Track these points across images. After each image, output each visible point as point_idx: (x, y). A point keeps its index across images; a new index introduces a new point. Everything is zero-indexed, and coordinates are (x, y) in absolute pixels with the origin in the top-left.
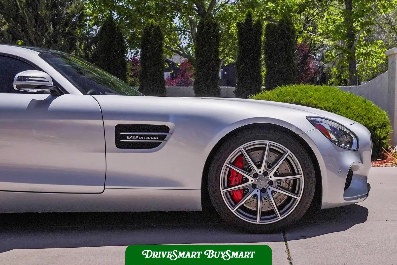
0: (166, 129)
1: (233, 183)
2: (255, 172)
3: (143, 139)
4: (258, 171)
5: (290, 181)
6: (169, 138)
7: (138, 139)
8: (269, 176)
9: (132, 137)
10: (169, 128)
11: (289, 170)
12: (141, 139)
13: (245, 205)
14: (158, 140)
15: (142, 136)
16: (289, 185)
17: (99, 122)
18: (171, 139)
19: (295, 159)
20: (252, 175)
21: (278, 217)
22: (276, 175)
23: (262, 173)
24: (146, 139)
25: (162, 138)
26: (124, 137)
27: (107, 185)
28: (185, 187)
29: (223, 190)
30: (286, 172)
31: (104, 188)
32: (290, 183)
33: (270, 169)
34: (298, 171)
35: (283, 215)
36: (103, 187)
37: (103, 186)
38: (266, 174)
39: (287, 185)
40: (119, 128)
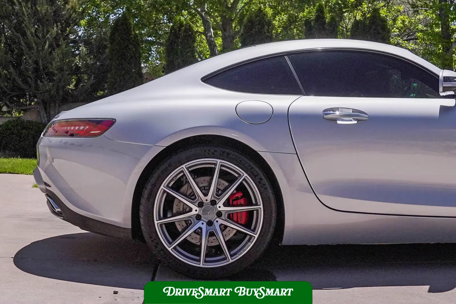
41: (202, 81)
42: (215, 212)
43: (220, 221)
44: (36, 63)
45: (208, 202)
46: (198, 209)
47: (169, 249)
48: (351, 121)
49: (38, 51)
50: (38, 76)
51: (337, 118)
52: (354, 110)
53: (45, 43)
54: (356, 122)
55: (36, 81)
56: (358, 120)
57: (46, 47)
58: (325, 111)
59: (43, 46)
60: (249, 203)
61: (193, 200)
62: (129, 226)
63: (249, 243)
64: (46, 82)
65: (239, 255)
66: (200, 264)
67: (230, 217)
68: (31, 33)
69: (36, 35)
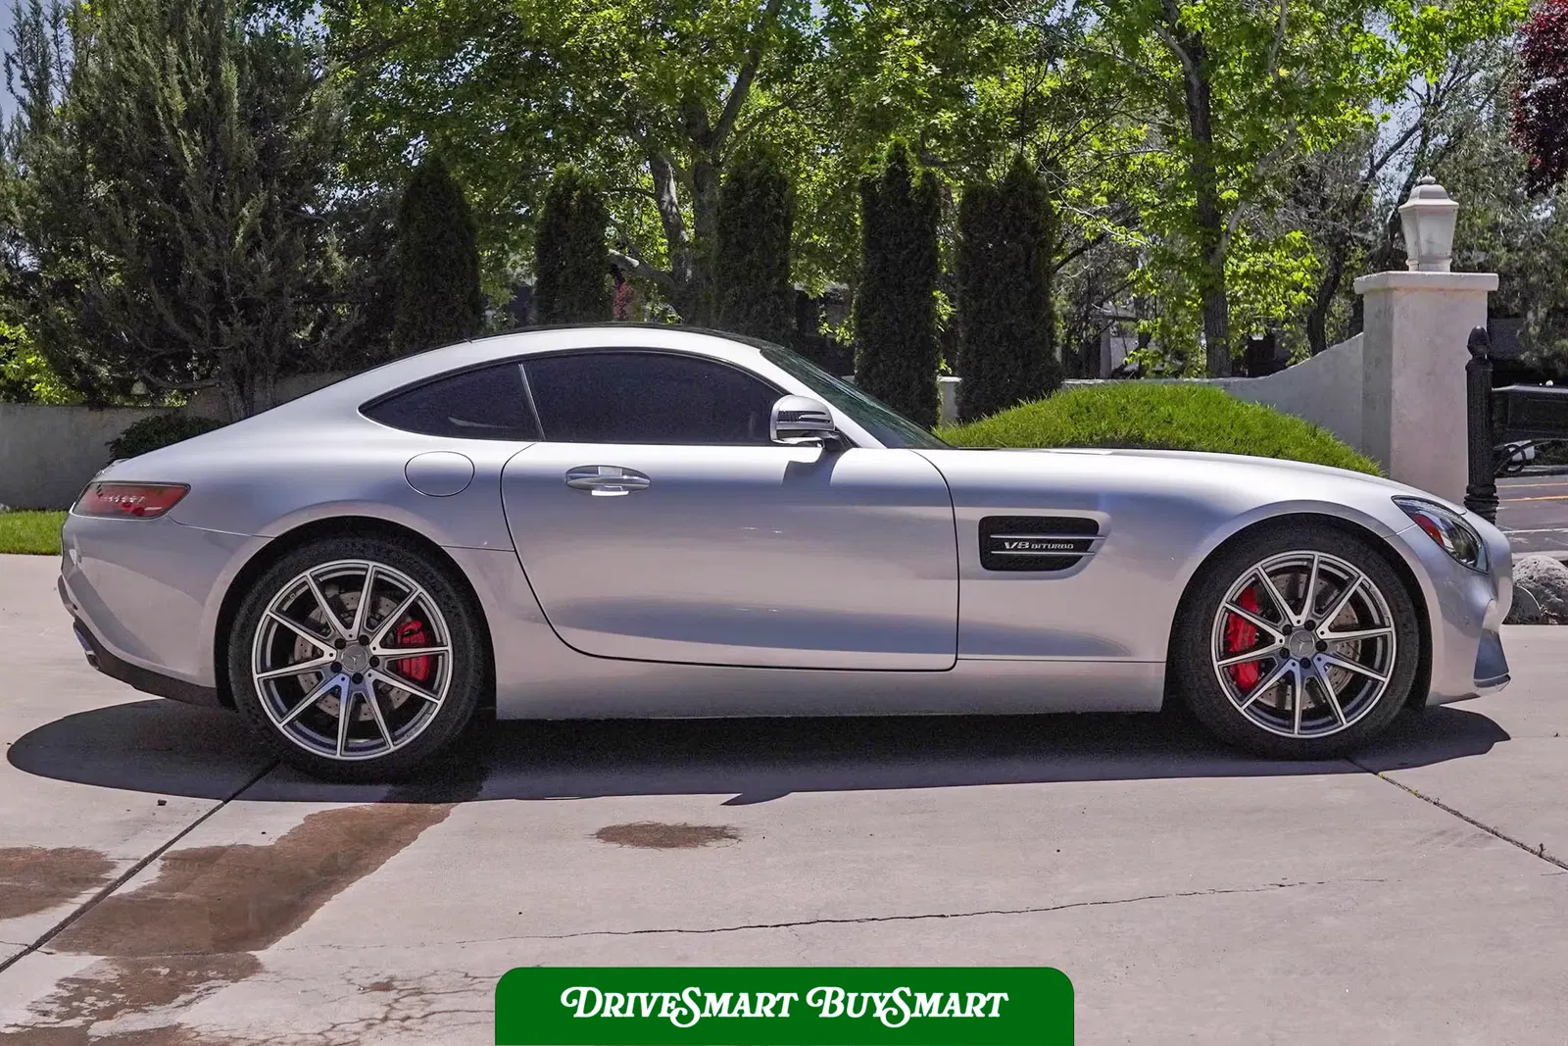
0: (1091, 527)
1: (1237, 647)
2: (1287, 622)
3: (1041, 549)
4: (1294, 618)
5: (1356, 642)
6: (1100, 546)
7: (1030, 549)
8: (1319, 631)
9: (1016, 545)
11: (1355, 616)
12: (1037, 550)
13: (1261, 700)
14: (1073, 550)
15: (1038, 541)
16: (1355, 651)
17: (944, 512)
18: (1105, 548)
19: (1375, 593)
20: (1281, 629)
21: (1340, 723)
22: (1333, 629)
23: (1302, 623)
24: (1046, 549)
25: (1084, 546)
26: (1000, 545)
27: (961, 653)
28: (1130, 655)
29: (1220, 663)
30: (1350, 622)
31: (957, 659)
32: (1357, 646)
33: (1320, 614)
34: (1381, 617)
35: (1352, 717)
36: (954, 656)
37: (951, 653)
38: (1310, 626)
39: (1351, 651)
41: (360, 412)
42: (368, 659)
43: (377, 675)
44: (216, 276)
45: (353, 638)
46: (334, 652)
47: (280, 726)
49: (219, 247)
50: (221, 310)
51: (589, 486)
52: (626, 471)
53: (237, 228)
54: (626, 493)
55: (214, 322)
56: (631, 490)
57: (238, 239)
58: (571, 471)
59: (232, 238)
60: (431, 641)
61: (326, 635)
62: (212, 683)
63: (427, 716)
64: (237, 326)
65: (409, 737)
66: (335, 754)
67: (396, 667)
68: (203, 205)
69: (217, 210)
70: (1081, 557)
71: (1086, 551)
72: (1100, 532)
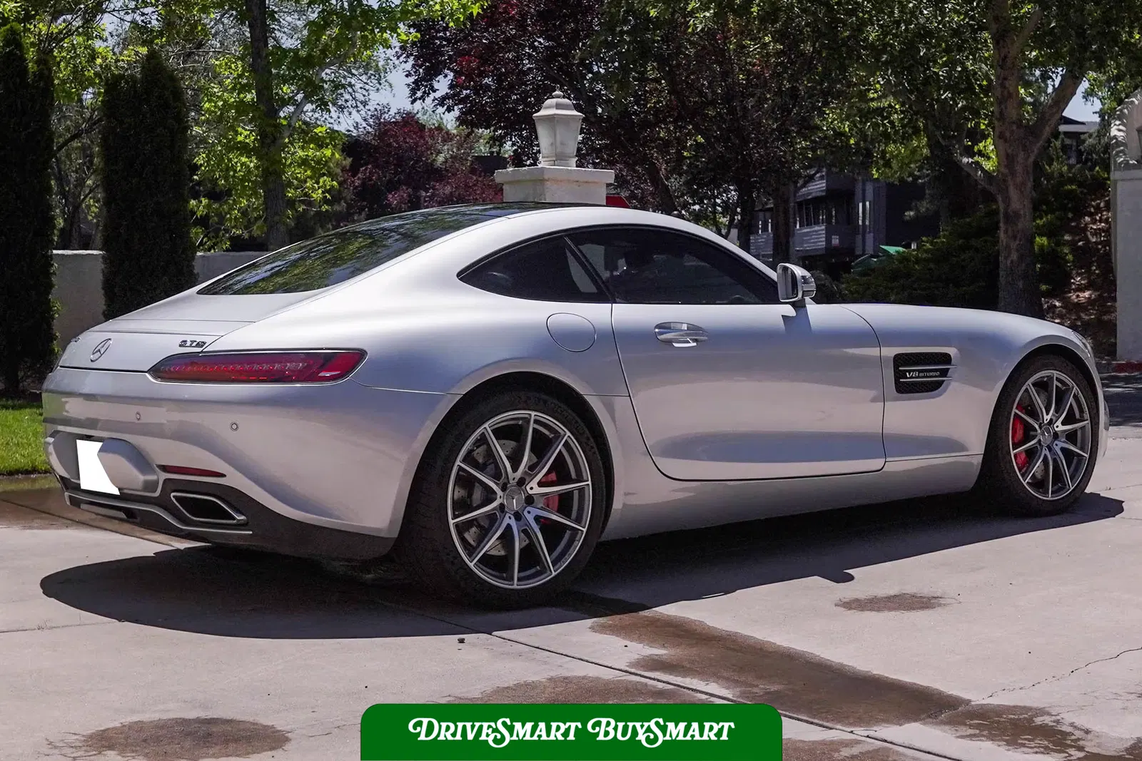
0: (946, 359)
9: (913, 374)
10: (950, 356)
25: (944, 373)
40: (900, 360)
48: (688, 342)
70: (943, 381)
71: (946, 376)
72: (953, 362)
